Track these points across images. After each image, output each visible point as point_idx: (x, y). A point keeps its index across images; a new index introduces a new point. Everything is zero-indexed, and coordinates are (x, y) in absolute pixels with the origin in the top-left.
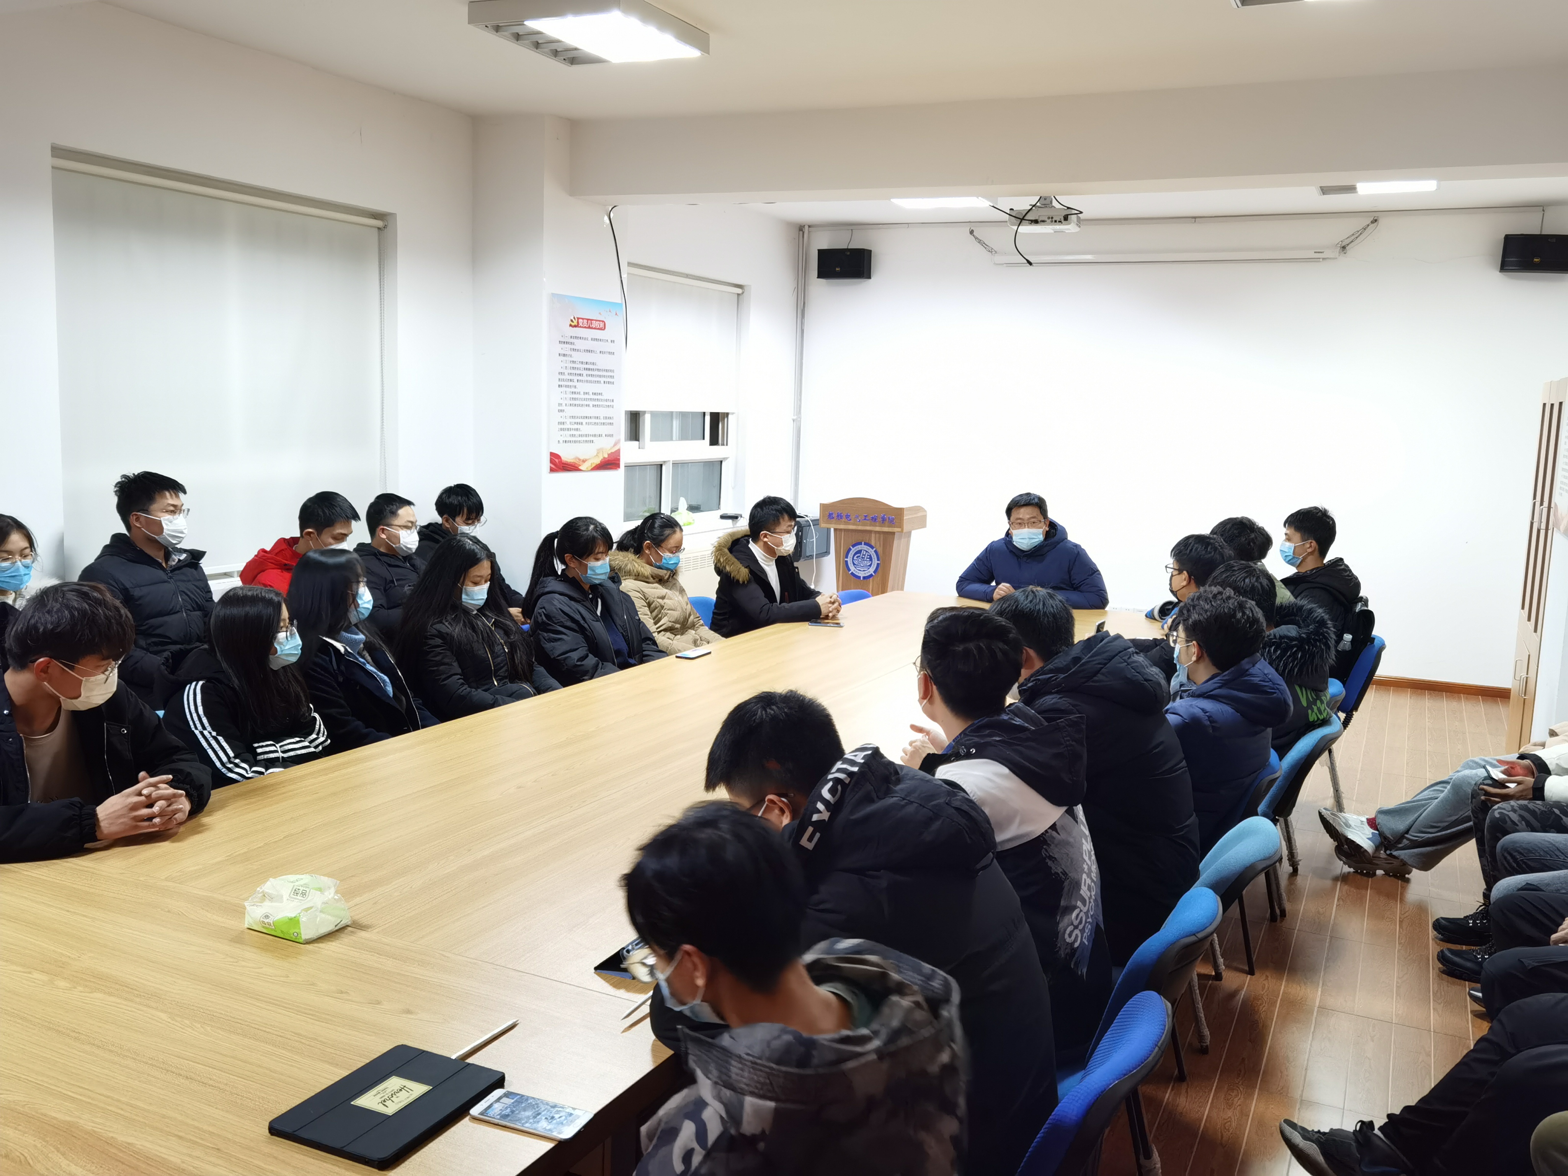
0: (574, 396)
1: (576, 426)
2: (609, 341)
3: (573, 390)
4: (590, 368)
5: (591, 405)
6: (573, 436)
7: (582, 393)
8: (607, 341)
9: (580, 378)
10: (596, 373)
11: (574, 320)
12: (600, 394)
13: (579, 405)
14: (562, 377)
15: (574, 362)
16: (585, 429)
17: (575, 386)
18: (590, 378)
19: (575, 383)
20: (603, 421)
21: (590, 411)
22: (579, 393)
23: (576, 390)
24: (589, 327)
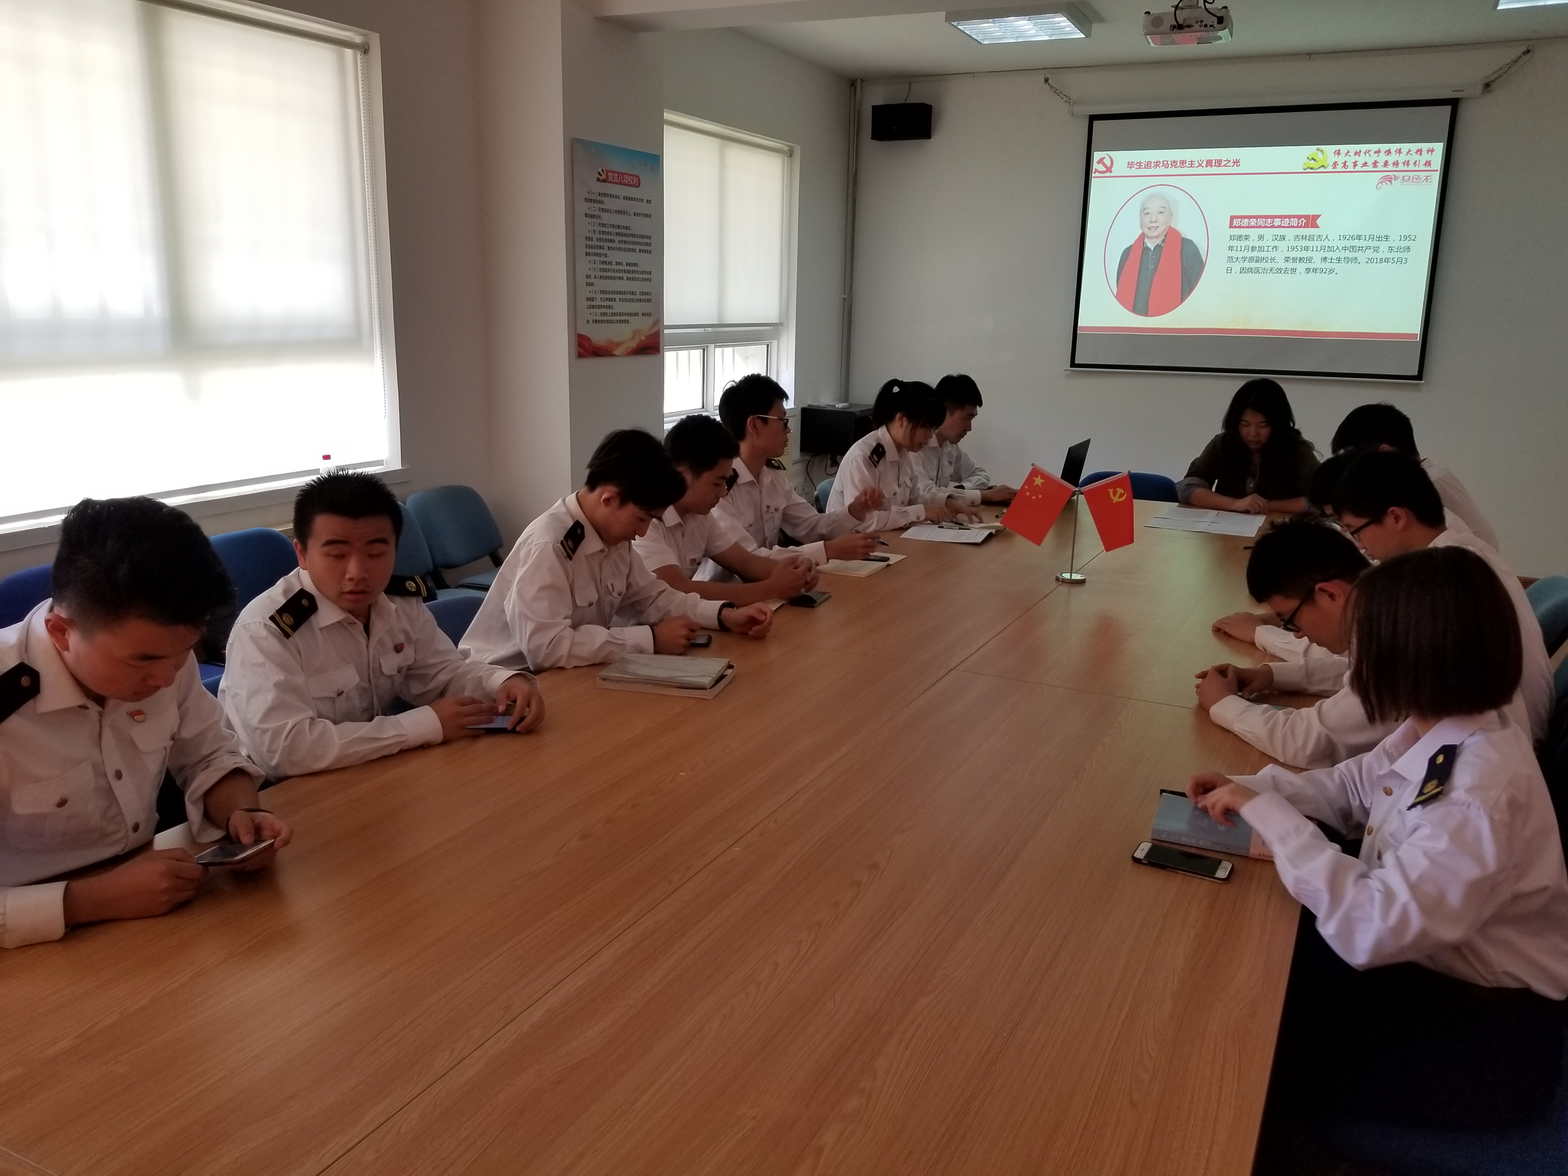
0: (605, 266)
1: (608, 303)
2: (645, 201)
3: (602, 259)
4: (623, 232)
5: (625, 278)
6: (605, 314)
7: (614, 263)
8: (642, 200)
9: (610, 245)
10: (630, 239)
11: (602, 173)
12: (635, 265)
13: (611, 278)
14: (589, 243)
15: (604, 225)
16: (619, 307)
17: (606, 254)
18: (622, 246)
19: (605, 251)
20: (638, 297)
21: (623, 285)
22: (610, 263)
23: (607, 259)
24: (620, 183)
